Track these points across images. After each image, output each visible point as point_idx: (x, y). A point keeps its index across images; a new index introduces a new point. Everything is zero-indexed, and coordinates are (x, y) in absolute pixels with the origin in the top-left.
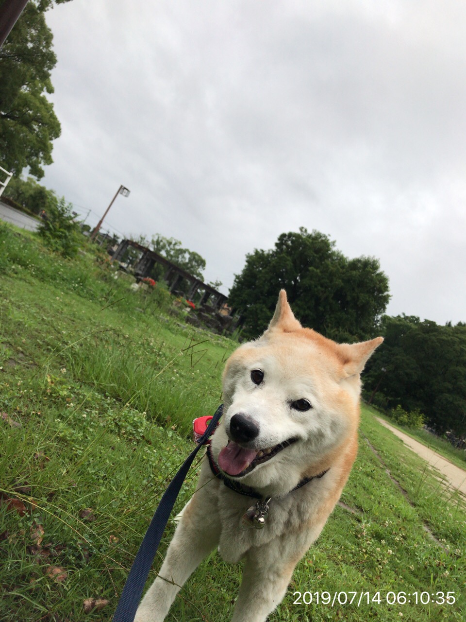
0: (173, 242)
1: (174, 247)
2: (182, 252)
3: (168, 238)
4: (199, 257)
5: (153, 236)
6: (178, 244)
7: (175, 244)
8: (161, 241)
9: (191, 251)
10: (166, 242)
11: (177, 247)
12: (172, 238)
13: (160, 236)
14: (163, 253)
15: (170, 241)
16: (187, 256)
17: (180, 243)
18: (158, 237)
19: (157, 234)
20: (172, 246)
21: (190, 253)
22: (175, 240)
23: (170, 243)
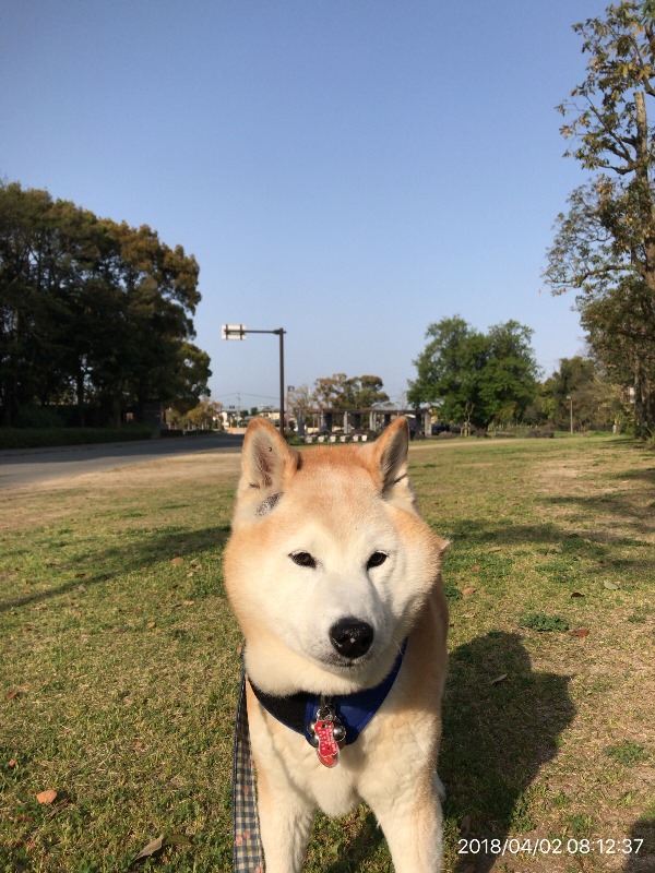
0: (337, 378)
1: (340, 383)
3: (331, 377)
4: (372, 377)
5: (316, 384)
6: (343, 377)
7: (340, 379)
9: (360, 376)
11: (344, 381)
14: (335, 396)
16: (359, 384)
17: (345, 375)
19: (318, 380)
20: (338, 384)
21: (361, 380)
22: (337, 375)
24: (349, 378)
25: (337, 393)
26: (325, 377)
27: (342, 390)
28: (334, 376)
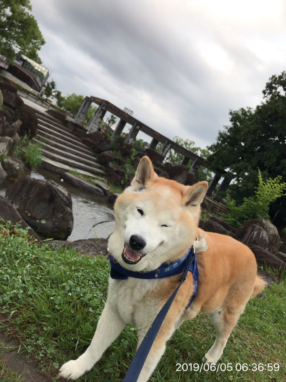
0: (189, 143)
1: (189, 146)
2: (195, 149)
6: (192, 144)
7: (190, 144)
8: (179, 142)
10: (183, 143)
11: (192, 147)
12: (187, 139)
13: (178, 138)
15: (186, 142)
17: (194, 143)
18: (177, 139)
19: (176, 137)
20: (188, 146)
22: (190, 141)
23: (186, 144)
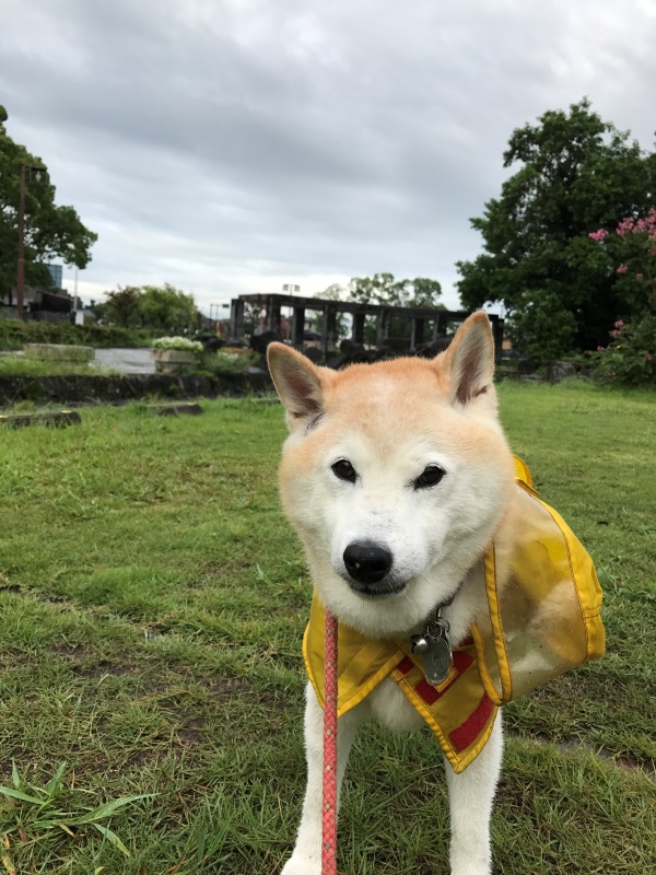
0: (381, 280)
2: (401, 286)
3: (372, 278)
4: (427, 281)
6: (390, 279)
9: (412, 278)
11: (390, 284)
13: (357, 281)
15: (376, 280)
16: (410, 289)
18: (357, 284)
21: (412, 283)
22: (382, 275)
24: (398, 279)
25: (380, 299)
26: (363, 277)
27: (386, 296)
28: (376, 276)
